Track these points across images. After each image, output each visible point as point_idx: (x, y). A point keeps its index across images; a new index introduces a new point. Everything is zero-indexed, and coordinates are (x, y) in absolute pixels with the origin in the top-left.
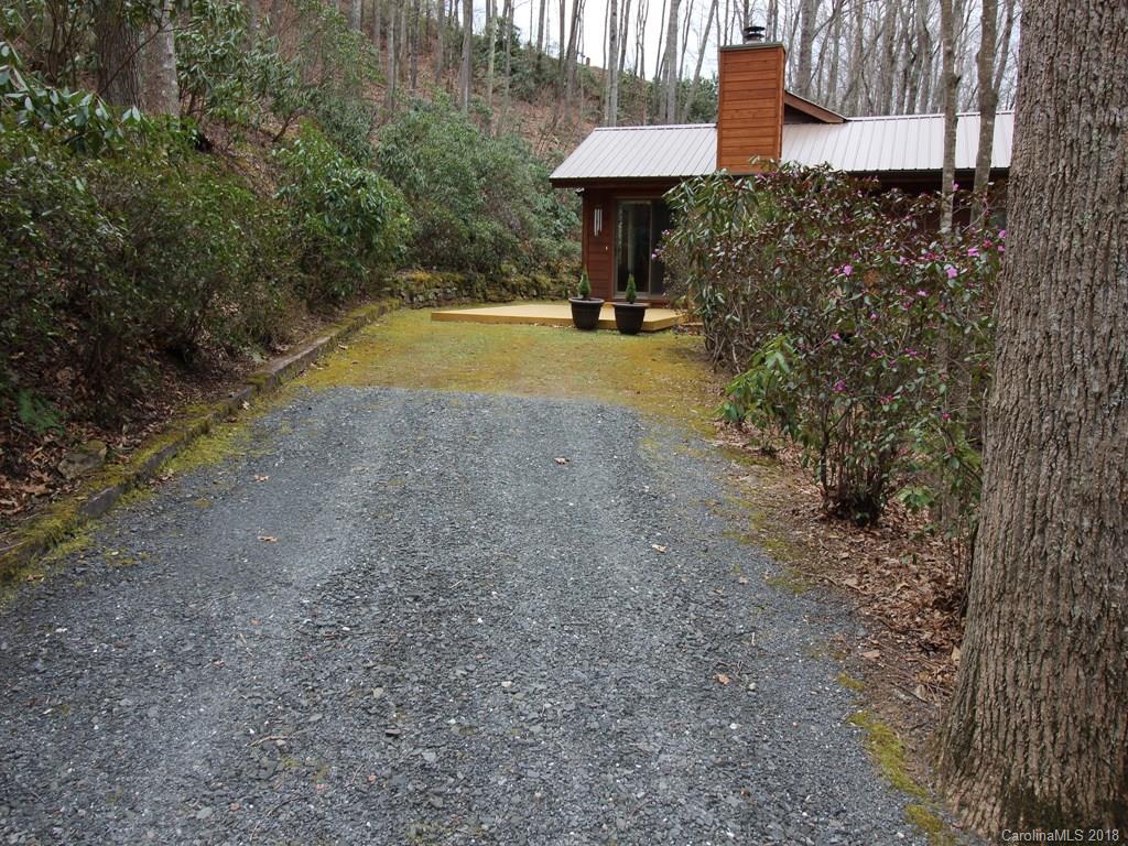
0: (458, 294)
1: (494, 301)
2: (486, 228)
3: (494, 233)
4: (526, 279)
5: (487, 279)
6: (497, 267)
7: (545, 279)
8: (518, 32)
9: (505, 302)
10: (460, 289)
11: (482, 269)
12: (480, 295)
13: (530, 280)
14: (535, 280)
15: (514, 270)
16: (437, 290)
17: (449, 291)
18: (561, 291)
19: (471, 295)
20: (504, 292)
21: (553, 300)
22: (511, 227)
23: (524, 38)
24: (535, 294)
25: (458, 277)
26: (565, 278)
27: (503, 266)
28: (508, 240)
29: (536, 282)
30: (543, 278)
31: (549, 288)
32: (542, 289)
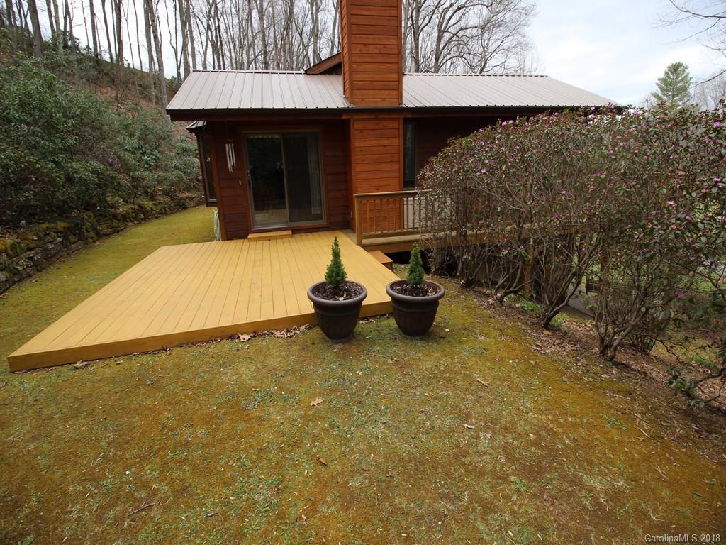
0: (66, 244)
1: (107, 235)
2: (84, 168)
3: (95, 172)
4: (133, 206)
5: (95, 216)
6: (102, 201)
7: (147, 204)
8: (78, 41)
9: (119, 231)
10: (65, 237)
11: (88, 207)
12: (92, 234)
13: (136, 207)
14: (140, 206)
15: (121, 201)
16: (31, 254)
17: (50, 246)
18: (161, 210)
19: (83, 239)
20: (116, 223)
21: (157, 218)
22: (111, 165)
23: (83, 45)
24: (143, 217)
25: (61, 225)
26: (162, 199)
27: (108, 199)
28: (112, 178)
29: (142, 207)
30: (146, 203)
31: (152, 210)
32: (148, 211)
